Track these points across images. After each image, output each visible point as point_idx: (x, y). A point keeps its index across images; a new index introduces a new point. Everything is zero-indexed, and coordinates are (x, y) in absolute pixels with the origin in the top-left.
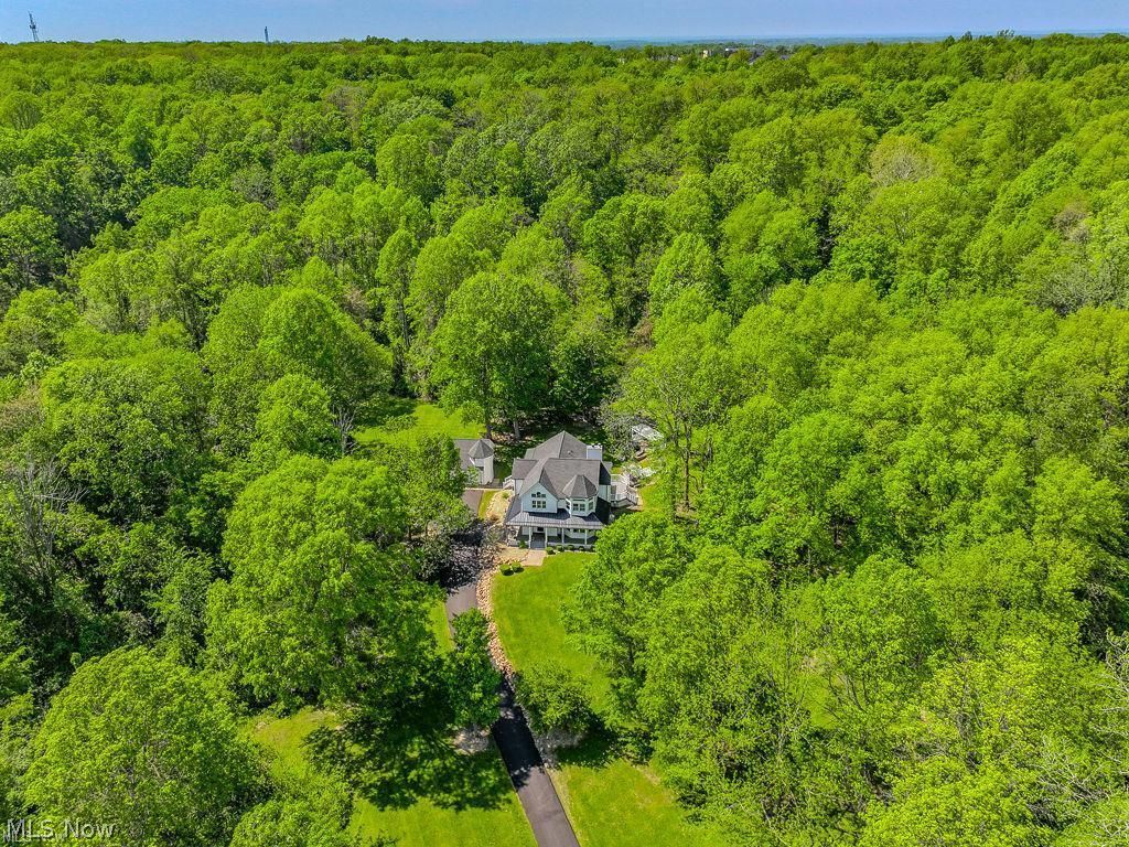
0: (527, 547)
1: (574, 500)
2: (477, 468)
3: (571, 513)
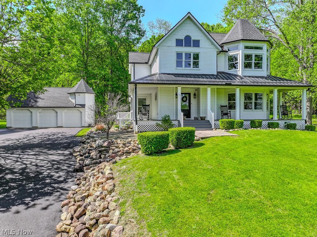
1: (247, 48)
2: (77, 106)
3: (242, 73)
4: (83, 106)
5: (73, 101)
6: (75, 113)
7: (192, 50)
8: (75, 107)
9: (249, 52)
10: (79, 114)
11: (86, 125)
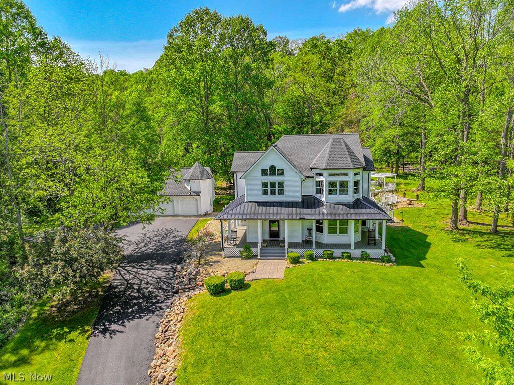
0: (255, 257)
1: (330, 175)
2: (193, 194)
3: (326, 200)
4: (198, 194)
5: (189, 187)
6: (191, 201)
7: (276, 179)
8: (190, 195)
9: (332, 179)
10: (195, 202)
11: (203, 213)
